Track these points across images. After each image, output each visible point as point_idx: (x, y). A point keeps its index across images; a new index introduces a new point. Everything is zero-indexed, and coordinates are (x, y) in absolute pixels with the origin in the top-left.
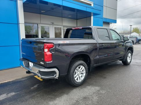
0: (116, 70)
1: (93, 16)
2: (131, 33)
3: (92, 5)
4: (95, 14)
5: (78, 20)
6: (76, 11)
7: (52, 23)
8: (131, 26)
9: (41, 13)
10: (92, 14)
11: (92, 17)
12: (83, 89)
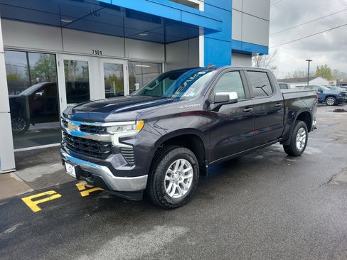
0: (248, 176)
1: (205, 34)
2: (308, 79)
3: (202, 8)
4: (208, 31)
5: (167, 46)
6: (162, 22)
7: (98, 52)
8: (309, 61)
9: (62, 26)
10: (201, 31)
11: (202, 38)
12: (139, 236)
